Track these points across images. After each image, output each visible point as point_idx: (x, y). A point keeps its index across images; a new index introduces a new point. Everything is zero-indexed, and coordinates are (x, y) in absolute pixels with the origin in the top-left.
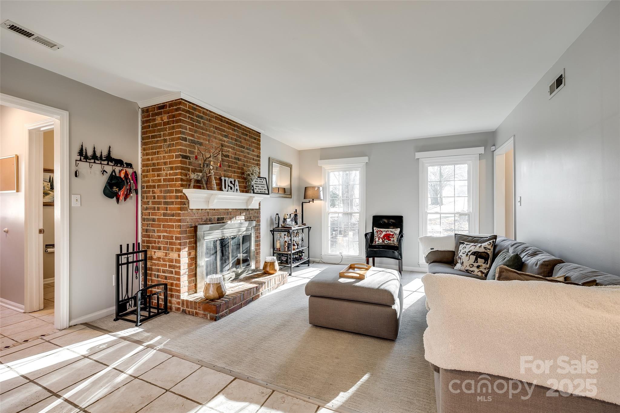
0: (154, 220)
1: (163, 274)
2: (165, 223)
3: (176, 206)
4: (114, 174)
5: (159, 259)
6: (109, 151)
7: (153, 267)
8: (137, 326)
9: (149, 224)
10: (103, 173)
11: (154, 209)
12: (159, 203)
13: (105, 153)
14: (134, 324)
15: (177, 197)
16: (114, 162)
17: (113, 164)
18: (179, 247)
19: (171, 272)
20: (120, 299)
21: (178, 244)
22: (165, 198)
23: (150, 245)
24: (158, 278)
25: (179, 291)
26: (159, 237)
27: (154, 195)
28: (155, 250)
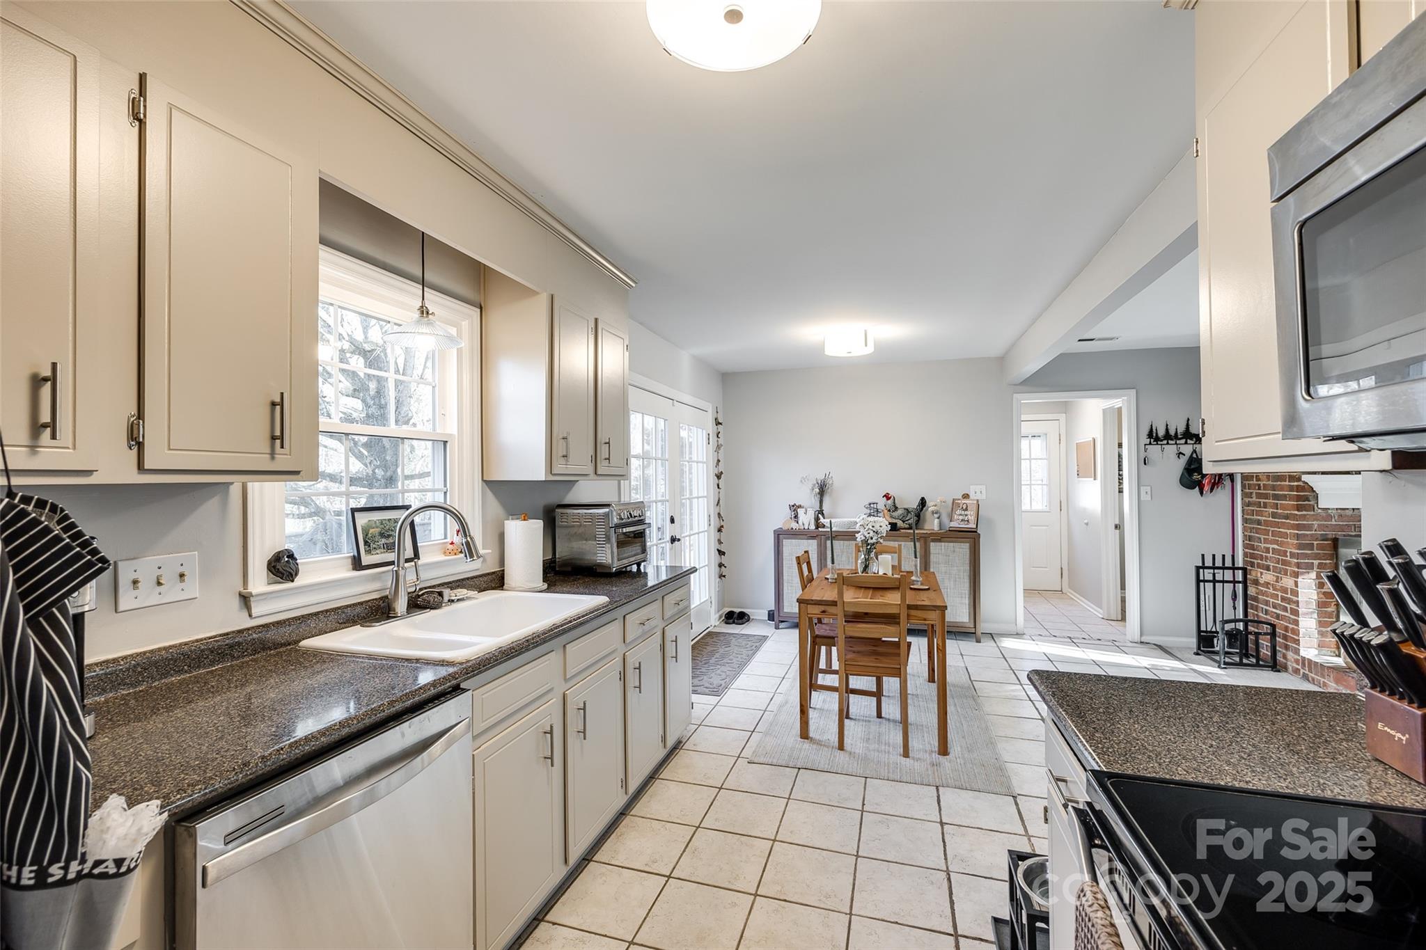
0: (1259, 523)
1: (1274, 610)
2: (1275, 529)
3: (1290, 502)
4: (1194, 456)
5: (1267, 584)
6: (1188, 425)
7: (1260, 597)
8: (1219, 667)
9: (1253, 528)
10: (1179, 457)
11: (1259, 505)
12: (1266, 496)
13: (1181, 429)
14: (1217, 665)
15: (1291, 488)
16: (1194, 439)
17: (1193, 442)
18: (1296, 570)
19: (1285, 609)
20: (1203, 628)
21: (1295, 565)
22: (1274, 488)
23: (1255, 561)
24: (1266, 614)
25: (1297, 642)
26: (1267, 550)
27: (1259, 482)
28: (1262, 570)
